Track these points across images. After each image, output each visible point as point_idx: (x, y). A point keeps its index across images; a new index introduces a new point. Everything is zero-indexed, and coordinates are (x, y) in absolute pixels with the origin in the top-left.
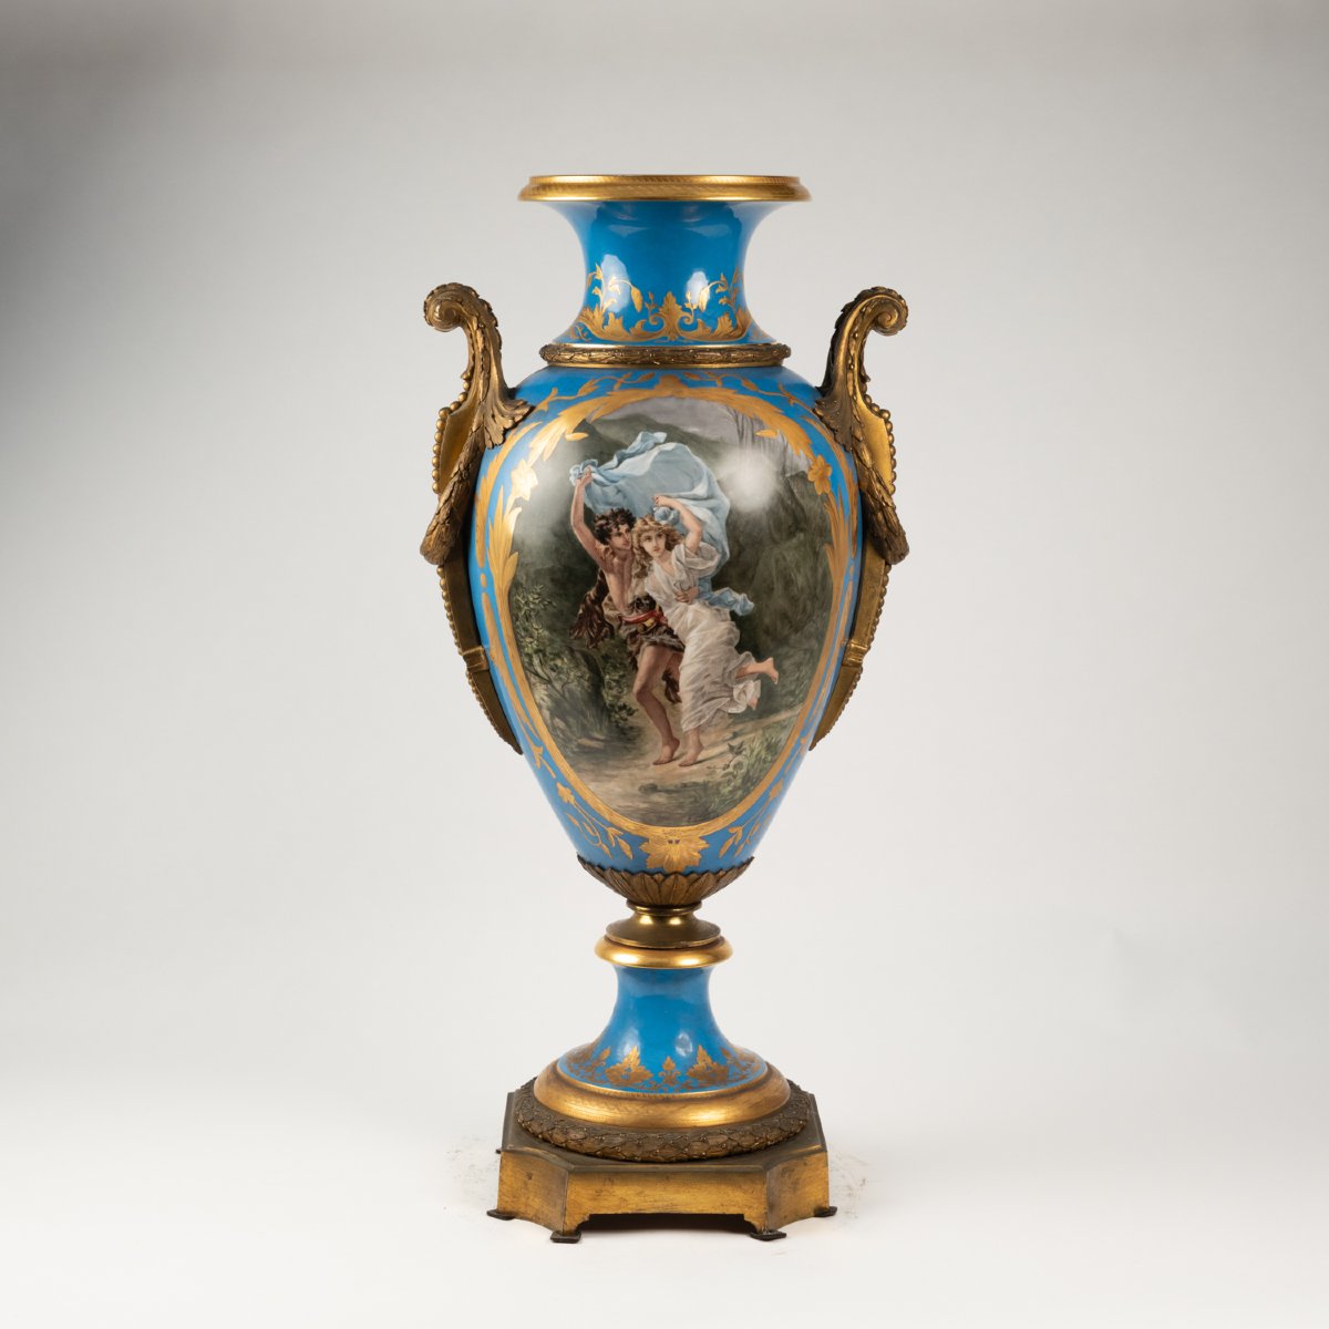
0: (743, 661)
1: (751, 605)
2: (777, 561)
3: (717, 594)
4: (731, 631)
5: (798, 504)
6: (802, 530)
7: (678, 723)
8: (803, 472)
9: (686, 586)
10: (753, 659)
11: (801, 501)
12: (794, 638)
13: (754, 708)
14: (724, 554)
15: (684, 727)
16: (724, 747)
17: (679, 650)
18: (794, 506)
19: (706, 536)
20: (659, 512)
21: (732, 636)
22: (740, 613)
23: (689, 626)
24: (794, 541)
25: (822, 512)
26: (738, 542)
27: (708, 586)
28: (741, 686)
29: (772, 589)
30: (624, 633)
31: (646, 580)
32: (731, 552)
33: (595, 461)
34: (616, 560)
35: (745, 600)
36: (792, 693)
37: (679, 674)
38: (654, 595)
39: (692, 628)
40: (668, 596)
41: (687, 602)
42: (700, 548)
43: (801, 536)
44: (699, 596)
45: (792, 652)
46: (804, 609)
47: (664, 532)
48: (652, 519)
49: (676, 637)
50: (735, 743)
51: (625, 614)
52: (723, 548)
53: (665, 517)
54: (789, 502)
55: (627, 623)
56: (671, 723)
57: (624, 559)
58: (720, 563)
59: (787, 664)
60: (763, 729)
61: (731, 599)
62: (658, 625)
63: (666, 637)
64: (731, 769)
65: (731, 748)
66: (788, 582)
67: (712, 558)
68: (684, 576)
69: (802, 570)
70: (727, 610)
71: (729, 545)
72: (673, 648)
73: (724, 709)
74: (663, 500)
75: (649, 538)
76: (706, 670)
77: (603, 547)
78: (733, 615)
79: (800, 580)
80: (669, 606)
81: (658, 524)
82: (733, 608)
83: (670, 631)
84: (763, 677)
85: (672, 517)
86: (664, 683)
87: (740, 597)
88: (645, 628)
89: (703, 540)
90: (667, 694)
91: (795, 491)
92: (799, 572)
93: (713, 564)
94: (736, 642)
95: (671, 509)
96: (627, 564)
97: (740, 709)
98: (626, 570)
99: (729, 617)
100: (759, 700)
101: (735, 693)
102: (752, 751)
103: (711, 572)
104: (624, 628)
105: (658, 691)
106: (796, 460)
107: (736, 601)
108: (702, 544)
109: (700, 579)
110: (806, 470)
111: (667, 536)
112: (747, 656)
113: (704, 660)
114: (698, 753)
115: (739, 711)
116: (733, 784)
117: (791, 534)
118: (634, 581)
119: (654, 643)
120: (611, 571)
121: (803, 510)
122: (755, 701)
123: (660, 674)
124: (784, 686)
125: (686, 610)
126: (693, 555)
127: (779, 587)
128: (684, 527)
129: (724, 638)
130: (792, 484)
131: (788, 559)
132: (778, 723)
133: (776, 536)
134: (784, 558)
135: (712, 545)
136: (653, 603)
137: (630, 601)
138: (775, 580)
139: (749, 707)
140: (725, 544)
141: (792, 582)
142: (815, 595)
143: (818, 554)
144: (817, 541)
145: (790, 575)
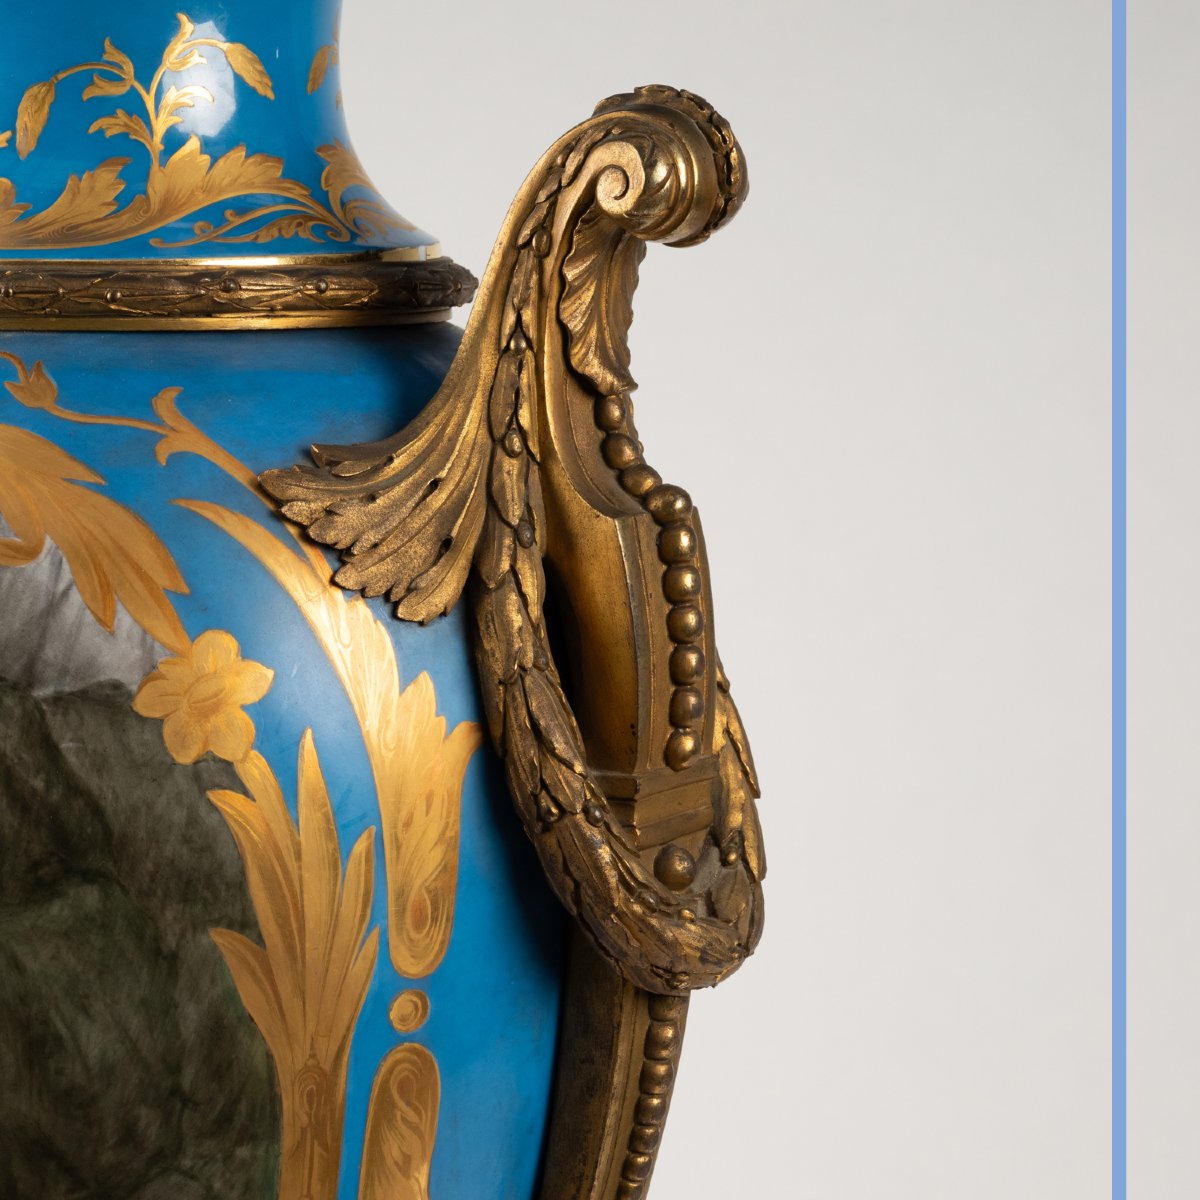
5: (74, 788)
6: (89, 877)
8: (117, 686)
11: (93, 782)
18: (55, 796)
24: (57, 909)
25: (192, 820)
43: (91, 896)
46: (129, 1135)
54: (38, 784)
69: (98, 1007)
79: (95, 1041)
91: (66, 746)
92: (85, 1010)
106: (91, 637)
110: (131, 679)
117: (40, 888)
121: (96, 810)
130: (55, 722)
131: (32, 966)
134: (18, 967)
141: (58, 1039)
142: (175, 1091)
143: (174, 958)
144: (169, 915)
145: (46, 1022)
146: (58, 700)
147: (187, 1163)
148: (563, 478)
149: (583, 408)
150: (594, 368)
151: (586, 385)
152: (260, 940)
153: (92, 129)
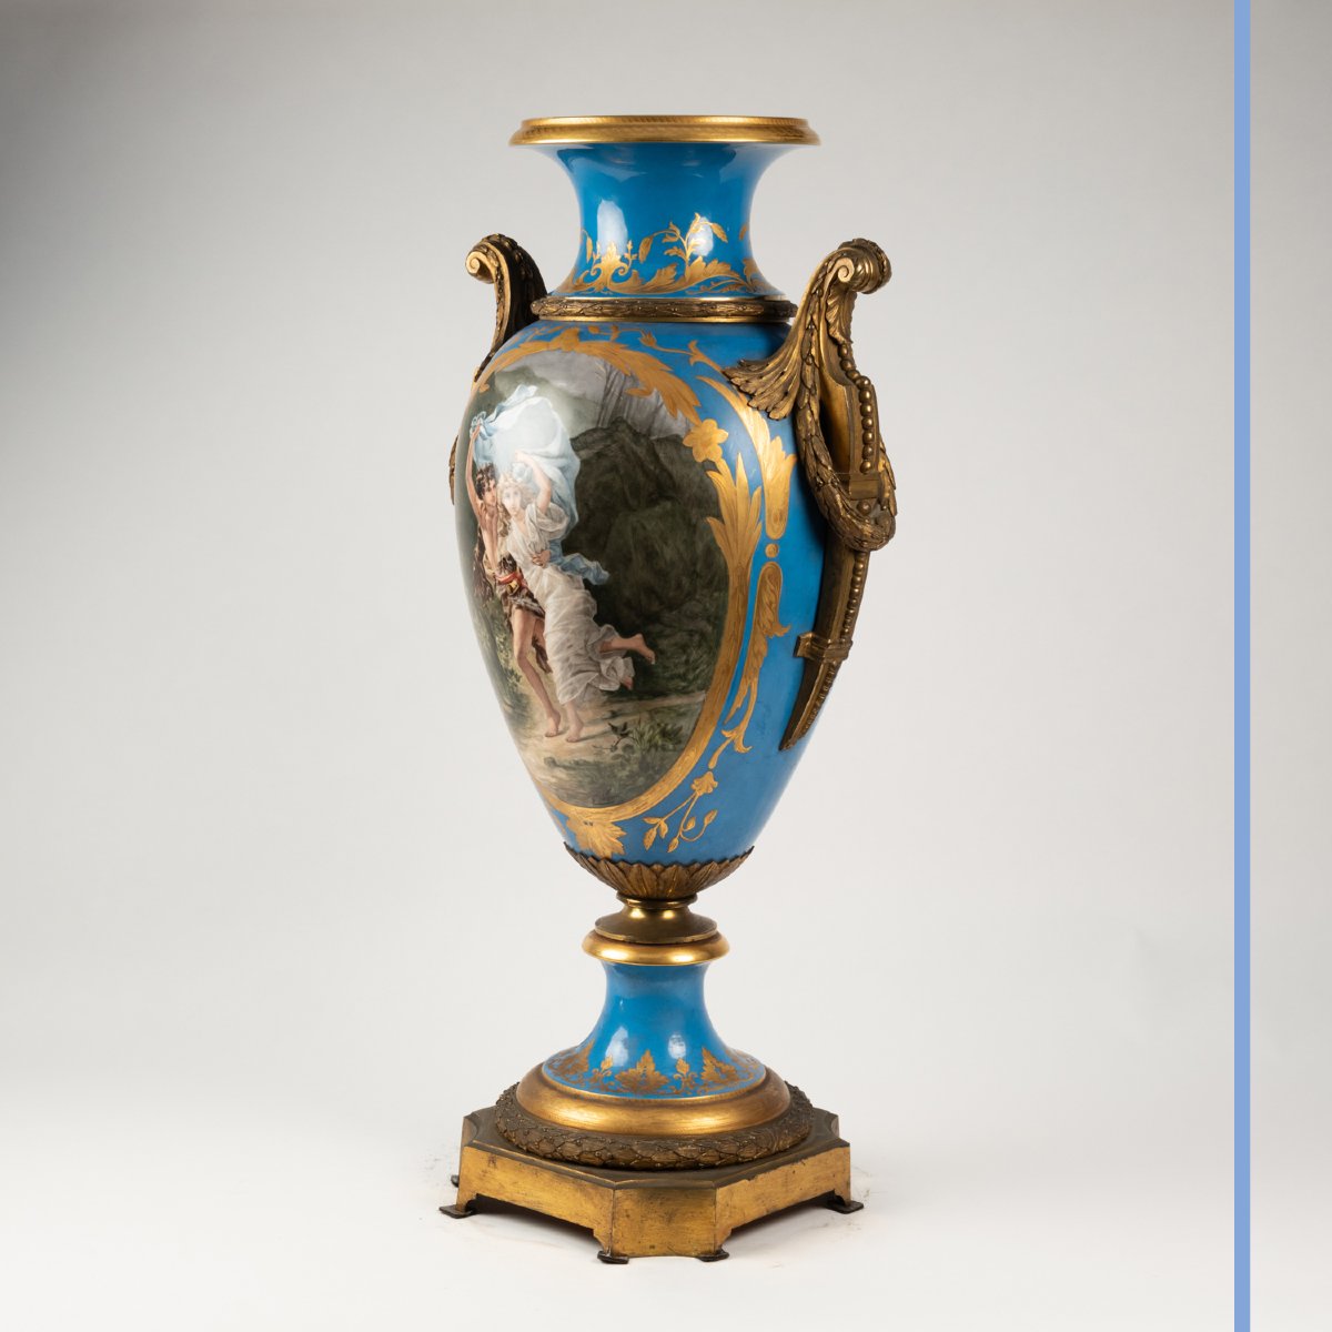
0: (604, 636)
1: (605, 574)
2: (634, 530)
3: (568, 559)
4: (586, 601)
5: (663, 469)
6: (668, 498)
7: (554, 693)
8: (677, 436)
9: (539, 549)
10: (617, 634)
11: (670, 468)
12: (667, 616)
13: (630, 687)
14: (572, 517)
15: (559, 699)
16: (604, 727)
17: (540, 615)
18: (657, 471)
19: (555, 498)
20: (517, 468)
21: (588, 605)
22: (594, 583)
23: (546, 592)
24: (657, 509)
25: (702, 481)
26: (586, 504)
27: (559, 550)
28: (609, 661)
29: (630, 560)
30: (499, 592)
31: (508, 539)
32: (580, 515)
33: (484, 413)
34: (487, 517)
35: (597, 568)
36: (683, 677)
37: (544, 642)
38: (514, 556)
39: (549, 593)
40: (526, 558)
41: (541, 565)
42: (549, 509)
43: (668, 505)
44: (552, 559)
45: (668, 631)
46: (679, 586)
47: (520, 489)
48: (511, 476)
49: (535, 601)
50: (618, 722)
51: (497, 573)
52: (571, 510)
53: (520, 475)
54: (652, 468)
55: (500, 583)
56: (549, 694)
57: (492, 516)
58: (568, 527)
59: (664, 644)
60: (650, 712)
61: (583, 566)
62: (521, 588)
63: (529, 601)
64: (619, 752)
65: (614, 729)
66: (651, 555)
67: (561, 521)
68: (537, 538)
69: (670, 542)
70: (580, 578)
71: (577, 507)
72: (536, 613)
73: (594, 684)
74: (521, 457)
75: (508, 496)
76: (568, 640)
77: (480, 502)
78: (587, 584)
79: (669, 553)
80: (527, 568)
81: (515, 481)
82: (586, 576)
83: (530, 595)
84: (631, 654)
85: (526, 474)
86: (534, 649)
87: (593, 565)
88: (512, 589)
89: (552, 500)
90: (538, 662)
91: (661, 455)
92: (666, 543)
93: (562, 526)
94: (594, 612)
95: (527, 466)
96: (494, 520)
97: (615, 687)
98: (494, 528)
99: (583, 585)
100: (633, 679)
101: (603, 668)
102: (642, 735)
103: (559, 536)
104: (498, 587)
105: (531, 657)
106: (669, 420)
107: (588, 569)
108: (551, 504)
109: (550, 542)
110: (682, 433)
111: (522, 493)
112: (608, 629)
113: (565, 630)
114: (580, 729)
115: (612, 689)
116: (628, 768)
117: (652, 502)
118: (500, 539)
119: (520, 607)
120: (485, 528)
121: (670, 476)
122: (630, 680)
123: (529, 641)
124: (666, 668)
125: (541, 573)
126: (543, 515)
127: (638, 559)
128: (536, 485)
129: (581, 607)
130: (657, 448)
131: (649, 528)
132: (670, 708)
133: (633, 502)
134: (644, 528)
135: (560, 506)
136: (514, 564)
137: (499, 560)
138: (632, 550)
139: (623, 686)
140: (574, 506)
141: (657, 553)
142: (695, 571)
143: (695, 526)
144: (694, 512)
145: (653, 546)
146: (658, 440)
147: (697, 597)
148: (826, 373)
149: (834, 349)
150: (838, 336)
151: (835, 341)
152: (723, 522)
153: (666, 253)
